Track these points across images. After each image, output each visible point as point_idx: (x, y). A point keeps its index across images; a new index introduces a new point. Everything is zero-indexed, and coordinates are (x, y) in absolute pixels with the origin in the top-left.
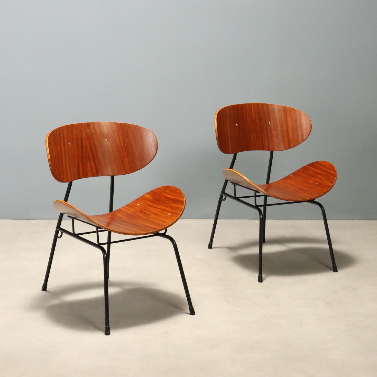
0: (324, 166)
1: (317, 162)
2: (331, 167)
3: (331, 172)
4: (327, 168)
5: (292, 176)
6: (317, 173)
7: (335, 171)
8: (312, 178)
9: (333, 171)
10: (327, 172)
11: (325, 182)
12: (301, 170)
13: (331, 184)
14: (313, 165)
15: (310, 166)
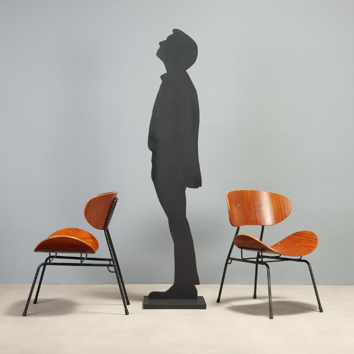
0: (305, 234)
1: (299, 232)
2: (312, 234)
3: (312, 237)
4: (308, 235)
5: (279, 243)
6: (300, 240)
7: (315, 236)
8: (297, 243)
9: (315, 237)
10: (309, 238)
11: (310, 244)
12: (286, 239)
13: (315, 245)
14: (296, 234)
15: (294, 236)
